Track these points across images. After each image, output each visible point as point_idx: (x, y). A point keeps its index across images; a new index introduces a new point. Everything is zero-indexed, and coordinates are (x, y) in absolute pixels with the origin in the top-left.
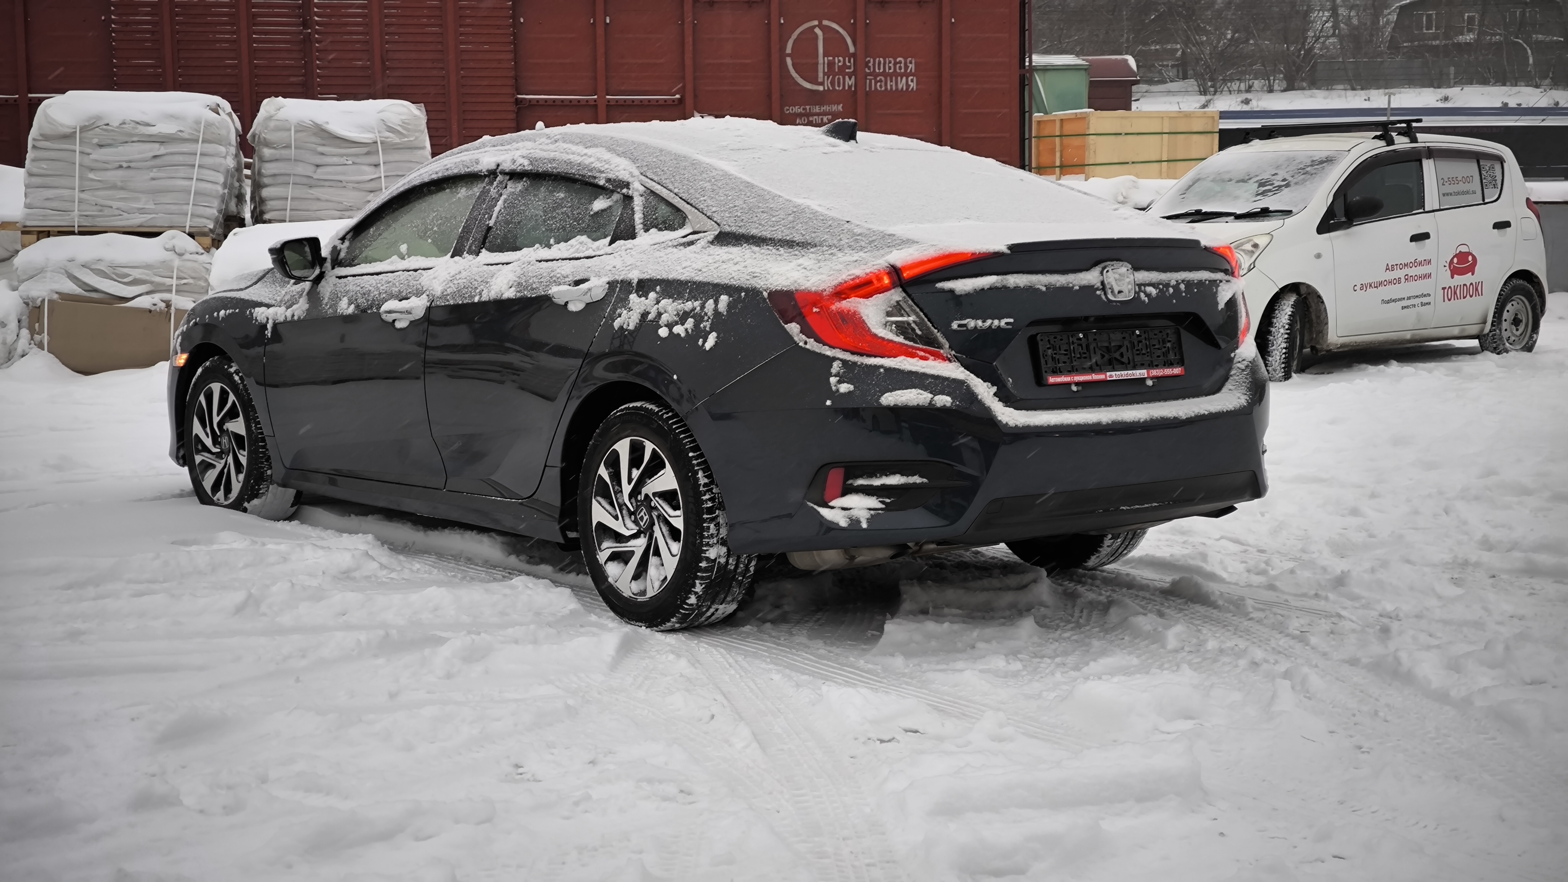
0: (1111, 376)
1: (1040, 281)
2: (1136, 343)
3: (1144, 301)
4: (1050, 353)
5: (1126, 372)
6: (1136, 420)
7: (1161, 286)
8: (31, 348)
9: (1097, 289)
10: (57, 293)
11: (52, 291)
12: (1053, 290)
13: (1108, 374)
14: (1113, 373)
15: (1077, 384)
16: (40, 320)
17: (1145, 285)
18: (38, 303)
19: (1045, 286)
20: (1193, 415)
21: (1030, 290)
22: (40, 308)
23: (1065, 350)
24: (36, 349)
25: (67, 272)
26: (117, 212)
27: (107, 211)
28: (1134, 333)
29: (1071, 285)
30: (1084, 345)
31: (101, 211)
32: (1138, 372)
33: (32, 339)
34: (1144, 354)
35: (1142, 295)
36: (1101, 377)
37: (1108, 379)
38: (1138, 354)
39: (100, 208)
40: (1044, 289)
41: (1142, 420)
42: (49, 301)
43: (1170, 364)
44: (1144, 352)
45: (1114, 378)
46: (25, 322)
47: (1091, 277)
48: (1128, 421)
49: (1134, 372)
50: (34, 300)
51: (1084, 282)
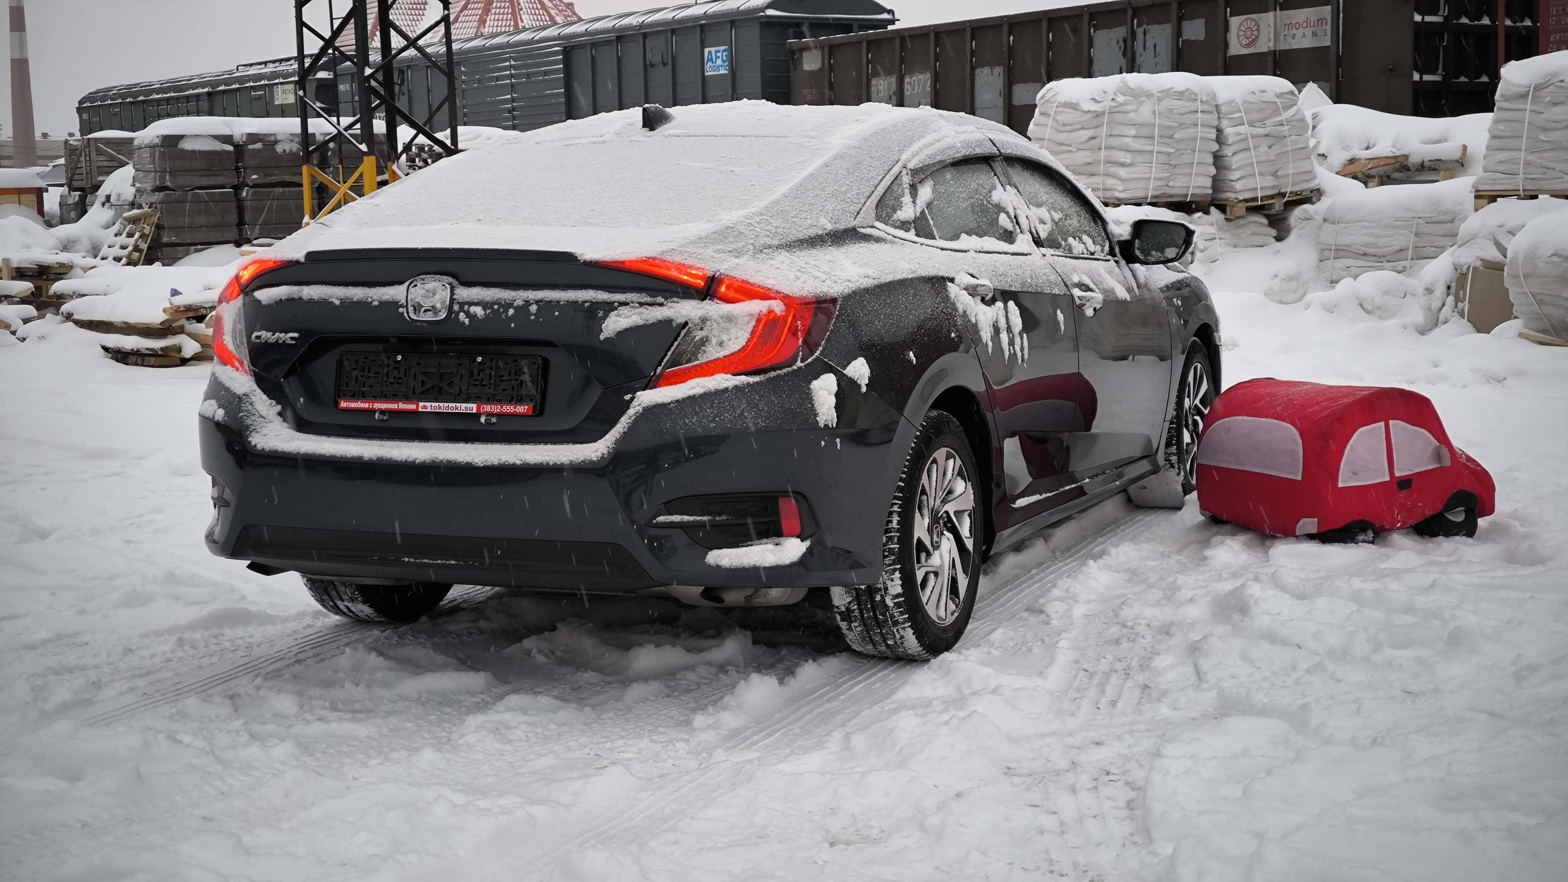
0: (425, 407)
1: (335, 293)
2: (475, 371)
3: (464, 322)
4: (354, 375)
5: (446, 404)
6: (411, 459)
7: (496, 307)
8: (1453, 316)
9: (402, 306)
10: (1482, 260)
11: (1478, 257)
12: (348, 305)
13: (421, 404)
14: (428, 404)
15: (383, 412)
16: (1463, 288)
17: (471, 304)
18: (1464, 270)
19: (341, 300)
20: (496, 463)
21: (324, 303)
22: (1464, 275)
23: (376, 373)
24: (1457, 317)
25: (1494, 239)
26: (1558, 175)
27: (1550, 174)
28: (475, 360)
29: (369, 300)
30: (402, 370)
31: (1544, 173)
32: (464, 406)
33: (1456, 307)
34: (485, 386)
35: (462, 316)
36: (413, 407)
37: (420, 410)
38: (474, 385)
39: (1545, 170)
40: (337, 302)
41: (418, 461)
42: (1474, 267)
43: (520, 401)
44: (484, 383)
45: (429, 410)
46: (1453, 290)
47: (396, 293)
48: (399, 459)
49: (458, 405)
50: (1462, 266)
51: (385, 298)
